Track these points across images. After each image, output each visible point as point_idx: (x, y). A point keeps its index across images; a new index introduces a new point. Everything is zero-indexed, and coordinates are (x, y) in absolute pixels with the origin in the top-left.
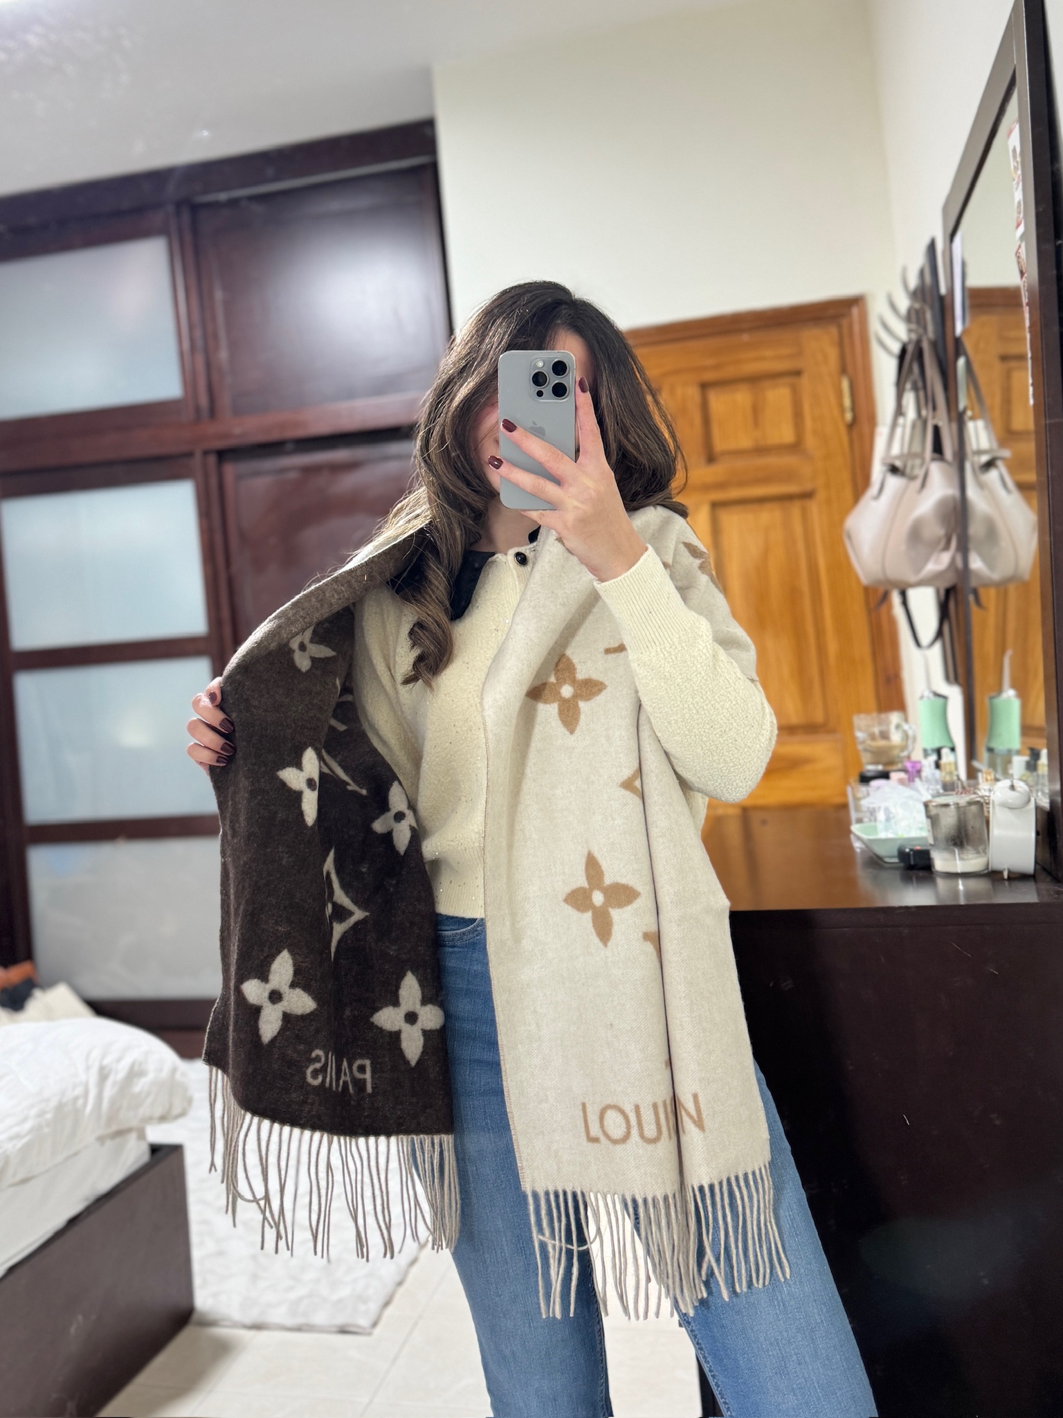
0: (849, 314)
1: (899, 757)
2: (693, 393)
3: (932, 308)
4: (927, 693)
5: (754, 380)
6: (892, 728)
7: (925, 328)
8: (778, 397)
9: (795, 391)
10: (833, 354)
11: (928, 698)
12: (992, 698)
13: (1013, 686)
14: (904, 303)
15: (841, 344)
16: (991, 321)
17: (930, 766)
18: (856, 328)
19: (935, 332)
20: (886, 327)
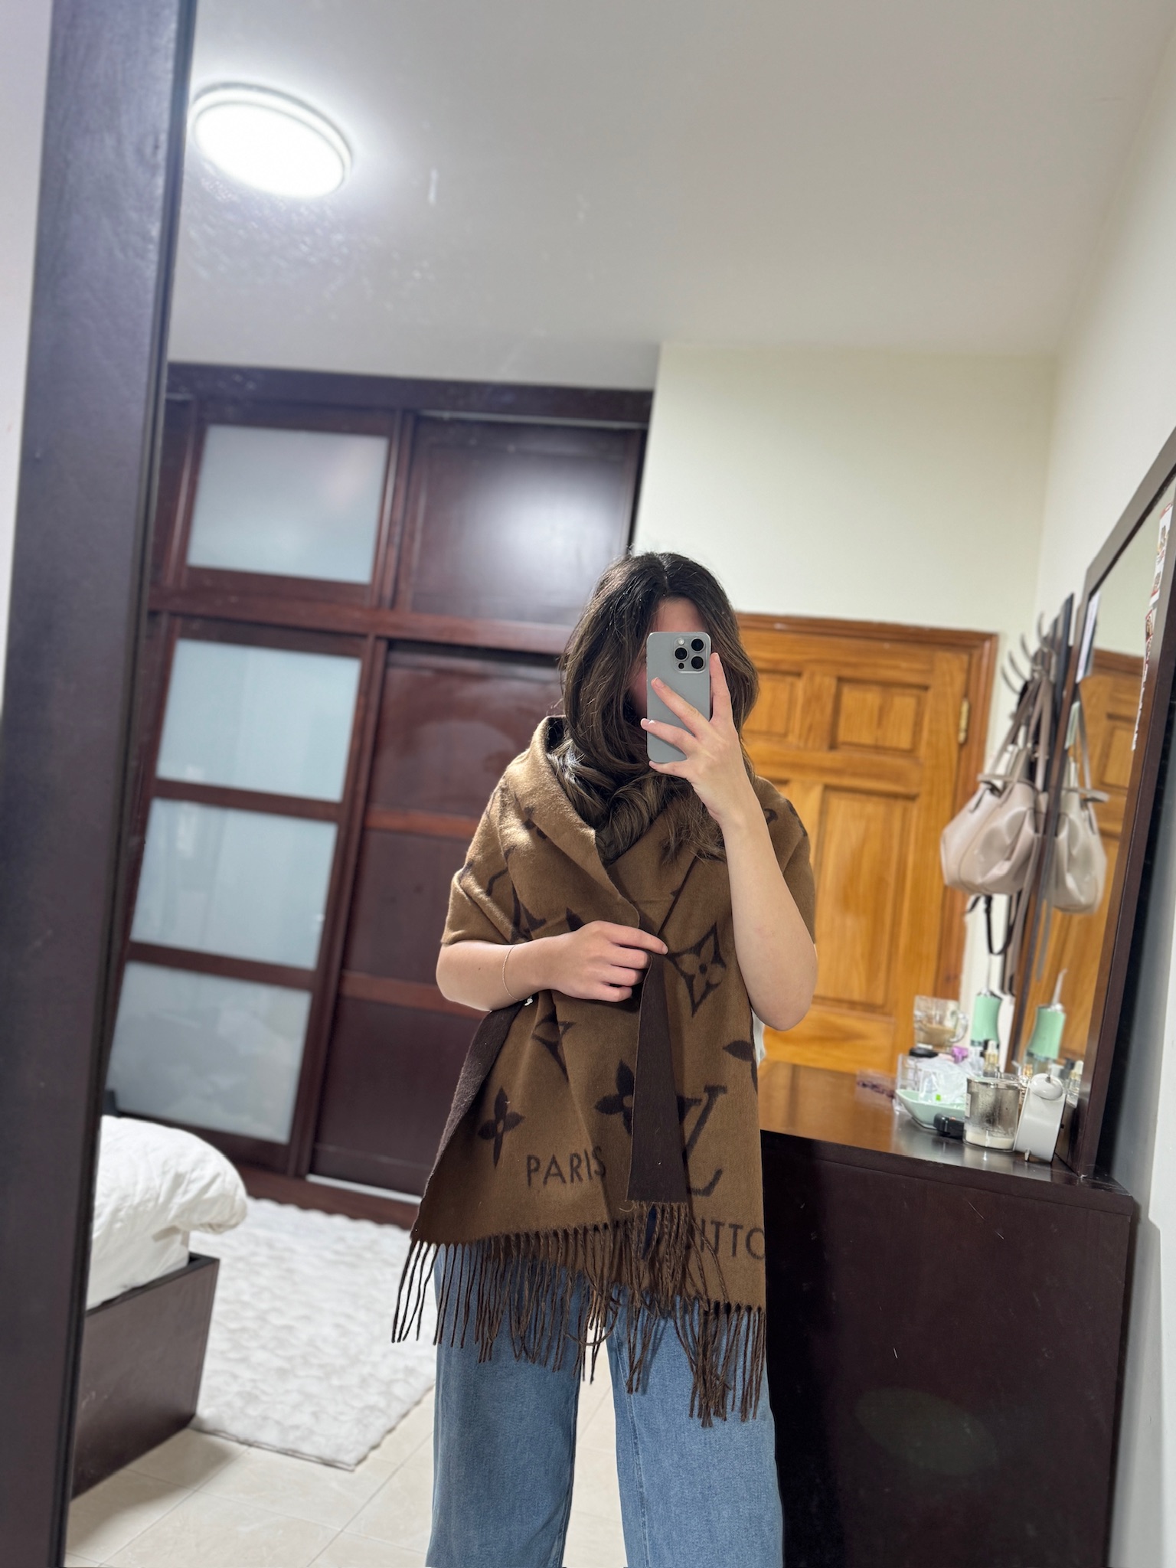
0: (982, 647)
1: (949, 1041)
2: (830, 683)
3: (1058, 654)
4: (984, 991)
5: (887, 685)
6: (948, 1014)
7: (1048, 672)
8: (904, 704)
9: (920, 703)
10: (959, 679)
11: (985, 995)
12: (1040, 1008)
13: (1061, 1001)
14: (1034, 646)
15: (969, 671)
16: (1107, 680)
17: (976, 1054)
18: (985, 661)
19: (1057, 676)
20: (1012, 662)
